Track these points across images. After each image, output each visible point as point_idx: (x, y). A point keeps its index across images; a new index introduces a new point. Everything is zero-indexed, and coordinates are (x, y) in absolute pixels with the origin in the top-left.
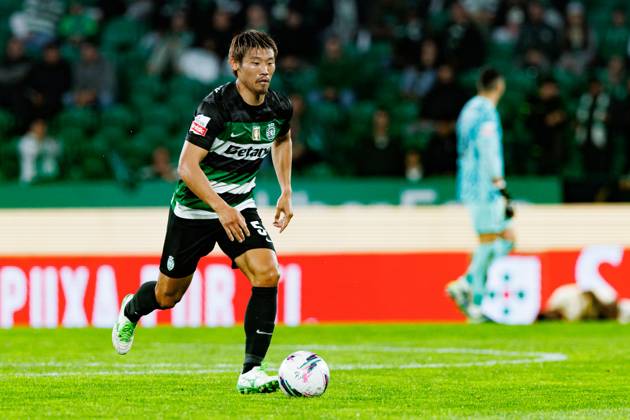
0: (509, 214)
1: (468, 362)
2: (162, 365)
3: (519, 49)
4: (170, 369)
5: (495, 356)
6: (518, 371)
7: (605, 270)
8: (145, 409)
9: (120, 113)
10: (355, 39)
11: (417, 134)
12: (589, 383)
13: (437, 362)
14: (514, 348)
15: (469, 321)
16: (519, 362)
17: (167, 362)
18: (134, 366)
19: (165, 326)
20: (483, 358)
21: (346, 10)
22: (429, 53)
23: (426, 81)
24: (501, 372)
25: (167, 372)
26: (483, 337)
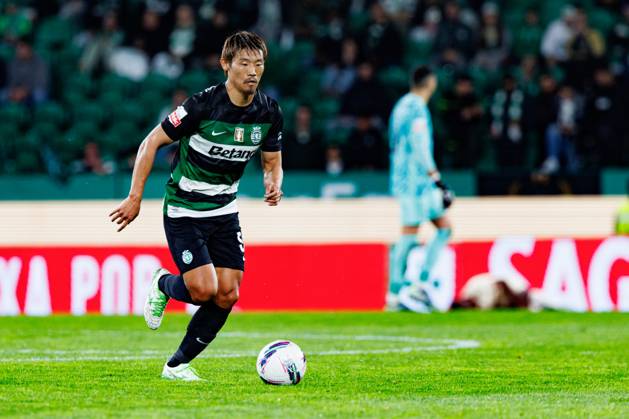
0: (447, 204)
1: (384, 348)
2: (91, 351)
3: (437, 48)
4: (99, 355)
5: (411, 343)
6: (433, 357)
7: (517, 260)
8: (75, 394)
9: (53, 109)
10: (278, 38)
11: (338, 130)
12: (500, 370)
13: (355, 349)
14: (429, 337)
15: (387, 309)
16: (434, 348)
17: (96, 349)
18: (64, 352)
19: (95, 315)
20: (398, 345)
21: (271, 10)
22: (350, 51)
24: (416, 358)
25: (96, 358)
26: (400, 324)
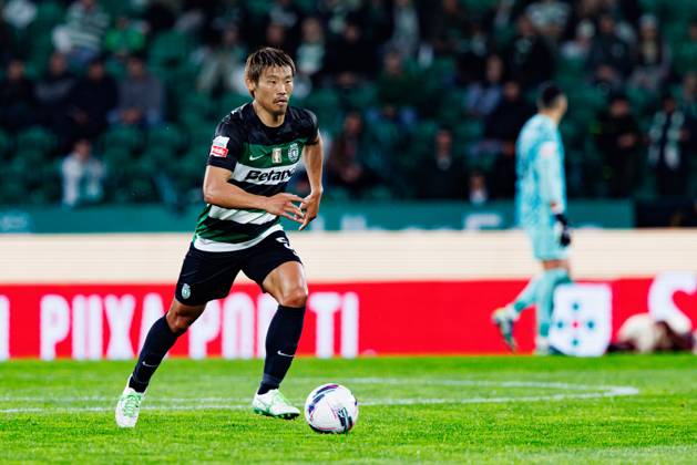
0: (565, 241)
1: (534, 396)
2: (212, 399)
3: (590, 64)
4: (221, 403)
5: (563, 389)
6: (588, 406)
7: (681, 300)
8: (195, 446)
9: (168, 132)
11: (482, 155)
12: (661, 419)
13: (502, 397)
14: (583, 382)
15: (536, 353)
16: (588, 396)
17: (217, 396)
18: (182, 400)
19: (215, 359)
20: (550, 391)
21: (407, 22)
22: (494, 68)
23: (491, 98)
24: (570, 406)
25: (217, 407)
26: (551, 369)
